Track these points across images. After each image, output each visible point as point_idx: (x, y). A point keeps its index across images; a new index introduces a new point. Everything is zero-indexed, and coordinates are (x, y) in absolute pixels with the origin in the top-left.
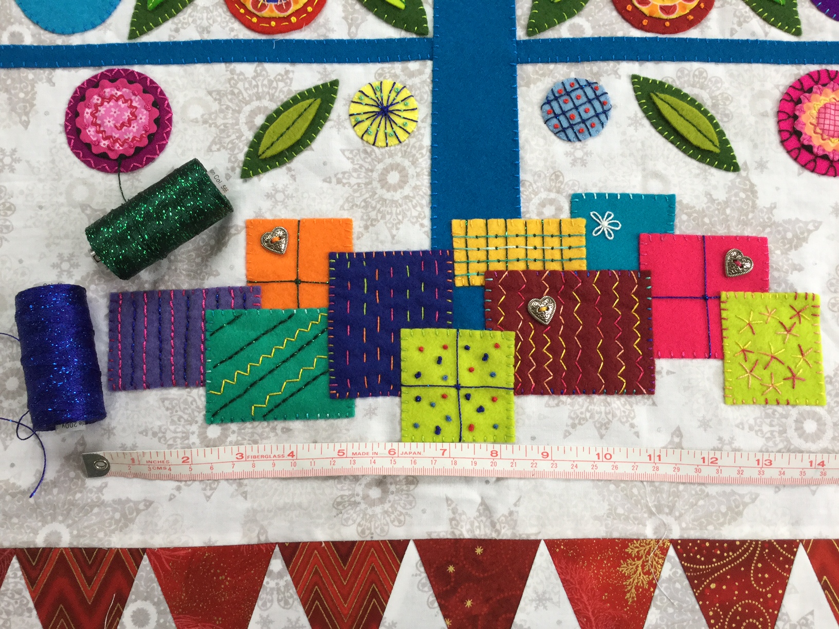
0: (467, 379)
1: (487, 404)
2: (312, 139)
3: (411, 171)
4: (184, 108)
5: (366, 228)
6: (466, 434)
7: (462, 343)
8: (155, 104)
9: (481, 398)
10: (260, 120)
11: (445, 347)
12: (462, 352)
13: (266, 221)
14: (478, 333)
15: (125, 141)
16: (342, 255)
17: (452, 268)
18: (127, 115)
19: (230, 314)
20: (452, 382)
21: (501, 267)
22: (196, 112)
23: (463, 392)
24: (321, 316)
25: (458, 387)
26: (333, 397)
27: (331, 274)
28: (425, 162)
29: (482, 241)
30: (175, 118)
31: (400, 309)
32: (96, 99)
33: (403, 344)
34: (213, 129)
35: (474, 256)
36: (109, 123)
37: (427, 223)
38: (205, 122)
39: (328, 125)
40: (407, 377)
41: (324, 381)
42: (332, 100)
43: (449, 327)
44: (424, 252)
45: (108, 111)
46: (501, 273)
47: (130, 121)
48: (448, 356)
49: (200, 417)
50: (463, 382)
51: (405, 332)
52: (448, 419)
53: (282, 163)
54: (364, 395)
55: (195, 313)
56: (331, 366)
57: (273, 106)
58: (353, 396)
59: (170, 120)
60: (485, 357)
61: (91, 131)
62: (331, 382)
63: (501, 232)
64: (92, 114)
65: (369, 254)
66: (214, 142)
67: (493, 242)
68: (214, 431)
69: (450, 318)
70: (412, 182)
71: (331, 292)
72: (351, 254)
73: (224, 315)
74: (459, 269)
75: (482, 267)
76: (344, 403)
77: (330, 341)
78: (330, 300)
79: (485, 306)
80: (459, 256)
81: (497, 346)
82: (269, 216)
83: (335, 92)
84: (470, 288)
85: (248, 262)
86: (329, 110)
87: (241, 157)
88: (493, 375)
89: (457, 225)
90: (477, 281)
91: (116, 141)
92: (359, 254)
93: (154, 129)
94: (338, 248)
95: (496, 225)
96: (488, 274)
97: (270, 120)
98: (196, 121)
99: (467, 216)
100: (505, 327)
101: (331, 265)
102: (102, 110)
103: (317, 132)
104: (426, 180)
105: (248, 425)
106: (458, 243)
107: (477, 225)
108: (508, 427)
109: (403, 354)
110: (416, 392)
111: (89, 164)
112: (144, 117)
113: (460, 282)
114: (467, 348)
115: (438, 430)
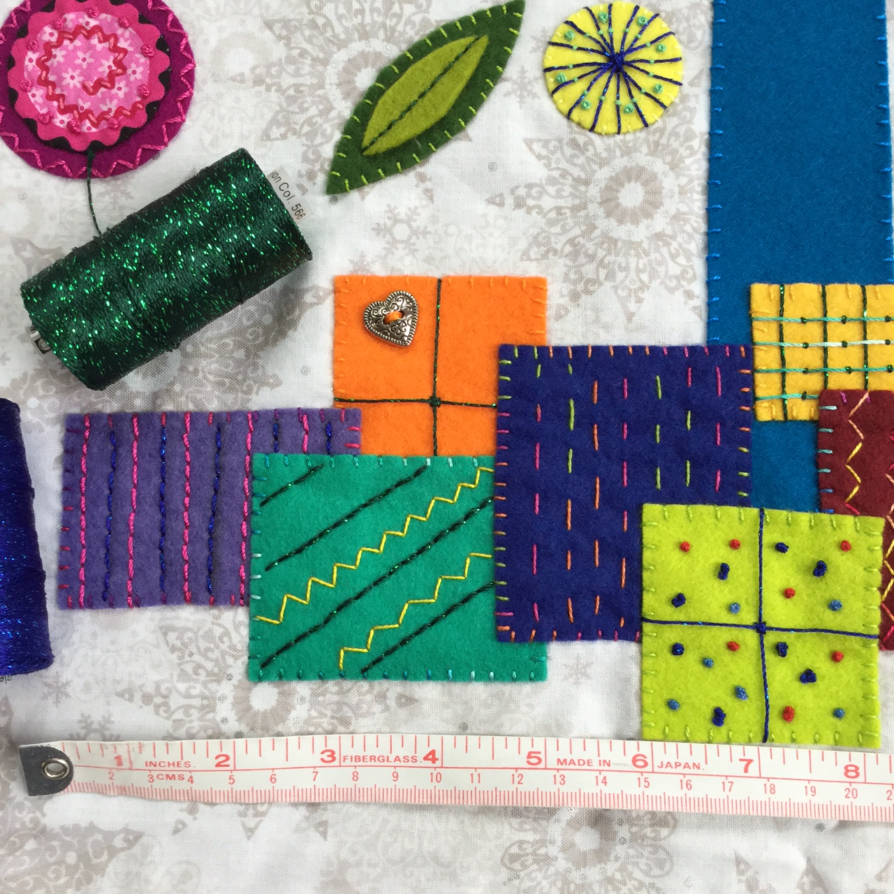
0: (779, 612)
1: (822, 666)
2: (468, 117)
3: (669, 183)
4: (218, 54)
5: (575, 296)
6: (776, 725)
7: (770, 537)
8: (161, 45)
9: (807, 653)
10: (365, 79)
11: (734, 545)
12: (769, 556)
13: (372, 281)
14: (804, 518)
15: (103, 116)
16: (525, 350)
17: (750, 382)
18: (107, 64)
19: (301, 463)
20: (749, 617)
21: (853, 382)
22: (240, 61)
23: (771, 638)
24: (481, 474)
25: (760, 628)
26: (502, 638)
27: (502, 388)
28: (696, 166)
29: (814, 330)
30: (201, 73)
31: (643, 464)
32: (48, 34)
33: (648, 535)
34: (274, 95)
35: (797, 358)
36: (72, 80)
37: (699, 289)
38: (258, 81)
39: (500, 89)
40: (654, 603)
41: (484, 605)
42: (510, 40)
43: (743, 503)
44: (693, 349)
45: (70, 56)
46: (853, 395)
47: (112, 77)
48: (741, 563)
49: (238, 667)
50: (770, 620)
51: (651, 511)
52: (739, 693)
53: (408, 165)
54: (567, 634)
55: (232, 460)
56: (499, 574)
57: (393, 52)
58: (544, 638)
59: (190, 76)
60: (820, 569)
61: (37, 96)
62: (499, 607)
63: (853, 311)
64: (41, 64)
65: (579, 350)
66: (274, 122)
67: (838, 333)
68: (265, 696)
69: (745, 485)
70: (671, 205)
71: (500, 424)
72: (543, 350)
73: (289, 465)
74: (766, 386)
75: (814, 383)
76: (525, 651)
77: (497, 524)
78: (499, 440)
79: (818, 462)
80: (765, 358)
81: (845, 546)
82: (379, 270)
83: (517, 24)
84: (787, 424)
85: (337, 361)
86: (503, 60)
87: (328, 151)
88: (834, 606)
89: (763, 296)
90: (803, 411)
91: (85, 115)
92: (558, 350)
93: (159, 93)
94: (518, 336)
95: (844, 296)
96: (826, 396)
97: (387, 77)
98: (240, 79)
99: (782, 276)
100: (861, 508)
101: (502, 370)
102: (59, 54)
103: (478, 103)
104: (696, 204)
105: (331, 685)
106: (763, 333)
107: (804, 295)
108: (866, 716)
109: (647, 556)
110: (673, 635)
111: (30, 160)
112: (139, 70)
113: (766, 412)
114: (781, 548)
115: (718, 717)
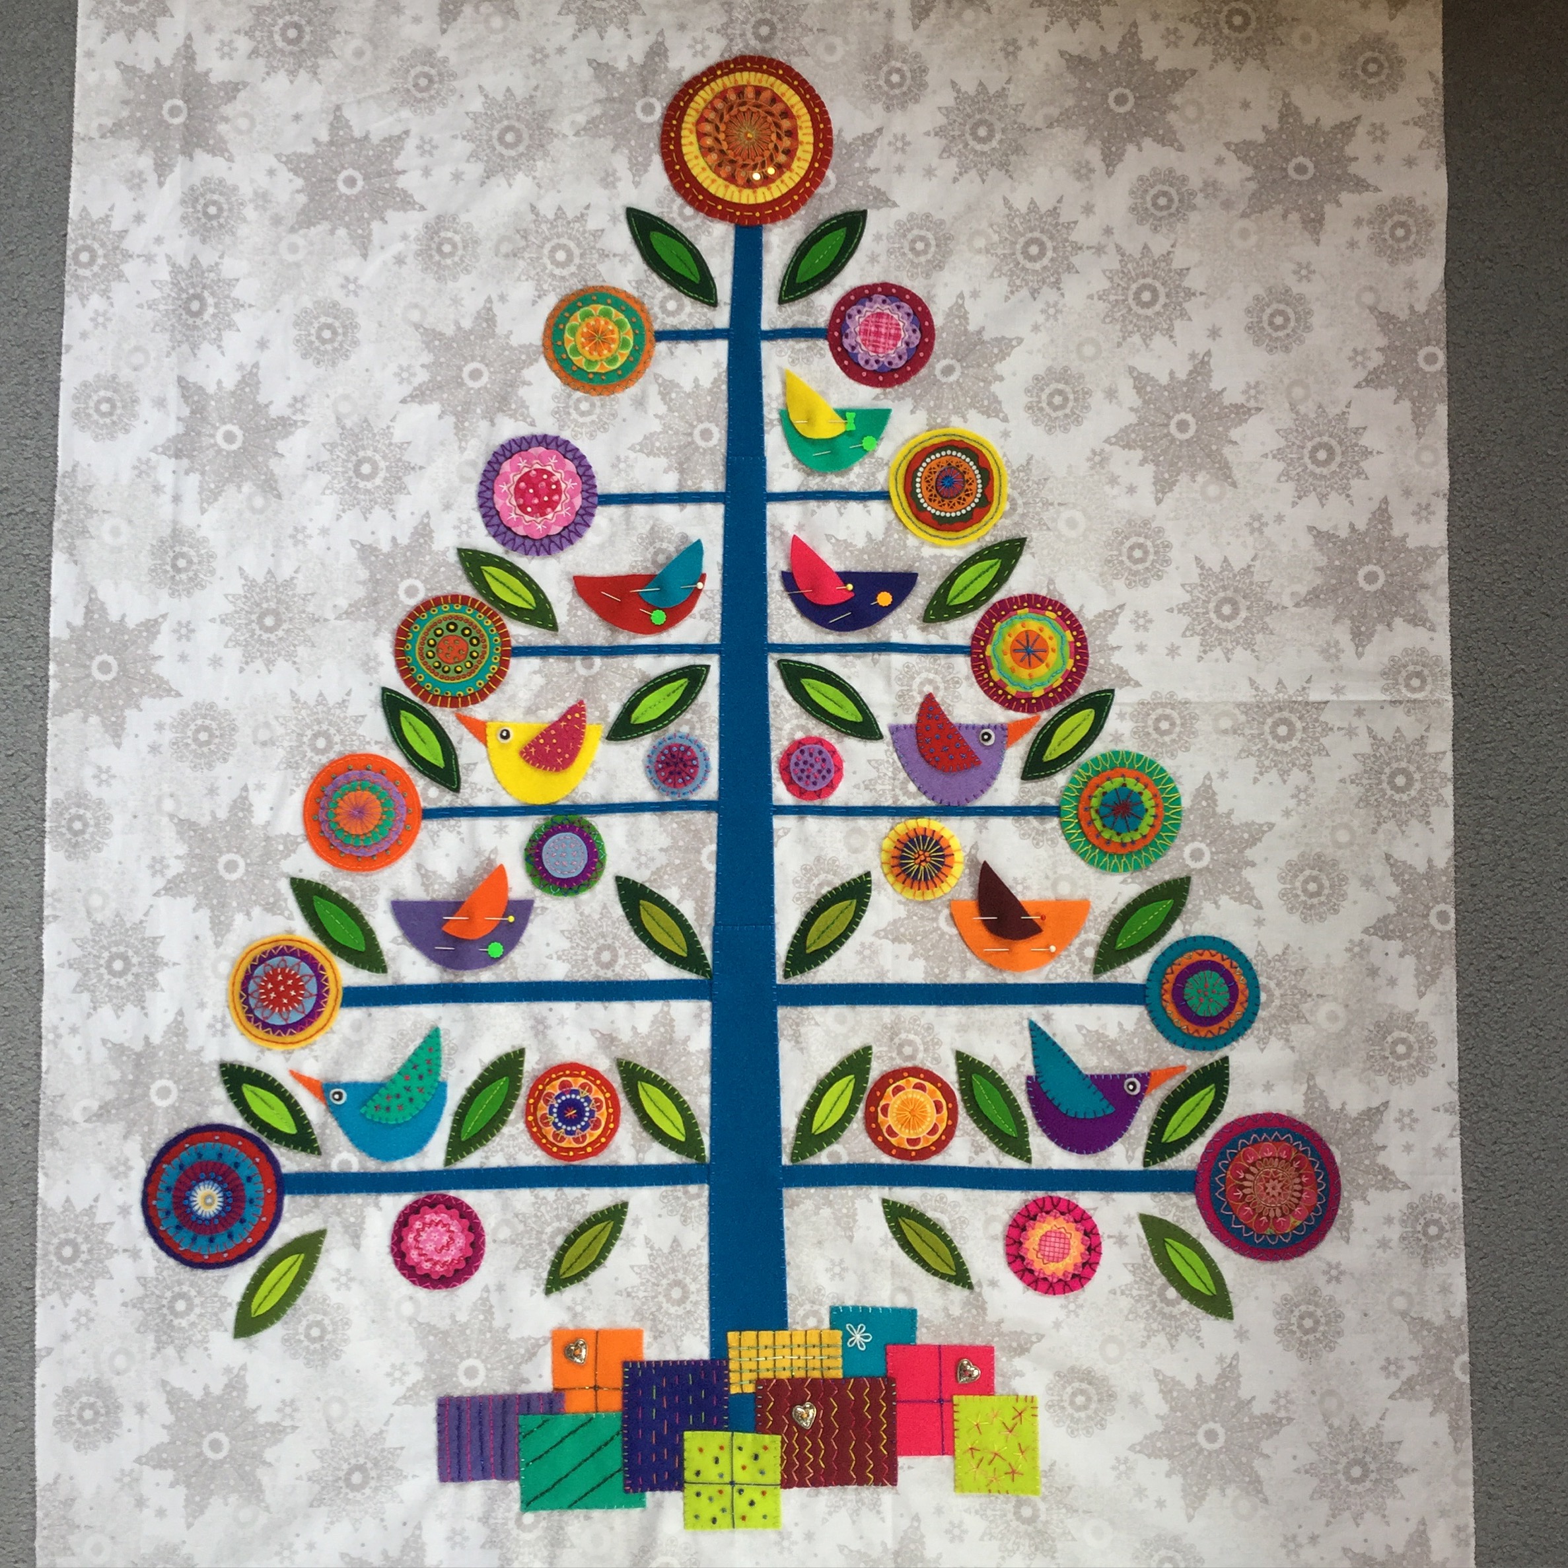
0: (740, 1477)
1: (757, 1497)
2: (605, 1258)
3: (693, 1287)
4: (495, 1230)
5: (655, 1338)
6: (738, 1521)
7: (736, 1443)
8: (470, 1229)
9: (752, 1493)
10: (560, 1241)
11: (722, 1448)
12: (736, 1451)
13: (568, 1331)
14: (749, 1436)
15: (444, 1264)
16: (634, 1363)
17: (727, 1376)
18: (445, 1239)
19: (539, 1419)
20: (727, 1479)
21: (770, 1375)
22: (505, 1233)
23: (737, 1487)
24: (617, 1424)
25: (732, 1483)
26: (627, 1492)
27: (625, 1381)
28: (704, 1278)
29: (754, 1352)
30: (488, 1239)
31: (685, 1414)
32: (418, 1225)
33: (687, 1445)
34: (520, 1249)
35: (747, 1366)
36: (430, 1247)
37: (707, 1333)
38: (513, 1242)
39: (618, 1243)
40: (689, 1475)
41: (619, 1480)
42: (622, 1221)
43: (726, 1430)
44: (705, 1362)
45: (429, 1235)
46: (769, 1381)
47: (448, 1244)
48: (724, 1458)
49: (517, 1506)
50: (737, 1479)
51: (687, 1434)
52: (723, 1510)
53: (579, 1280)
54: (653, 1489)
55: (510, 1419)
56: (625, 1465)
57: (571, 1227)
58: (644, 1491)
59: (483, 1243)
60: (756, 1457)
61: (414, 1254)
62: (625, 1479)
63: (770, 1343)
64: (416, 1239)
65: (657, 1363)
66: (520, 1261)
67: (763, 1352)
68: (529, 1517)
69: (726, 1422)
70: (693, 1298)
71: (624, 1397)
72: (642, 1363)
73: (535, 1420)
74: (734, 1377)
75: (754, 1376)
76: (637, 1495)
77: (624, 1443)
78: (624, 1405)
79: (757, 1411)
80: (733, 1365)
81: (765, 1448)
82: (571, 1327)
83: (625, 1213)
84: (742, 1395)
85: (554, 1371)
86: (619, 1230)
87: (545, 1275)
88: (762, 1473)
89: (732, 1336)
90: (750, 1389)
91: (435, 1264)
92: (649, 1363)
93: (470, 1253)
94: (631, 1356)
95: (766, 1336)
96: (759, 1382)
97: (570, 1240)
98: (505, 1242)
99: (740, 1329)
100: (774, 1431)
101: (625, 1373)
102: (424, 1236)
103: (609, 1251)
104: (705, 1296)
105: (556, 1513)
106: (732, 1354)
107: (749, 1336)
108: (776, 1517)
109: (686, 1455)
110: (696, 1488)
111: (414, 1282)
112: (460, 1241)
113: (734, 1390)
114: (740, 1449)
115: (714, 1521)
